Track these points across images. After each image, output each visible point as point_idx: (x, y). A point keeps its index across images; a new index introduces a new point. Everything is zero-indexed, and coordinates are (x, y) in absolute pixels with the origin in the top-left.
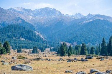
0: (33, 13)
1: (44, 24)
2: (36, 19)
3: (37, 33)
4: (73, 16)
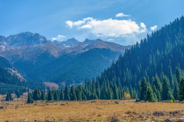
0: (6, 42)
1: (23, 57)
2: (11, 50)
3: (13, 71)
4: (64, 42)
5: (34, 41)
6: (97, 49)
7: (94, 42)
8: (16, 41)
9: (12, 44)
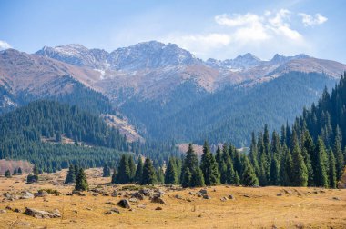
0: (110, 61)
1: (142, 92)
2: (117, 78)
4: (228, 62)
5: (166, 60)
6: (297, 73)
7: (293, 61)
8: (129, 61)
9: (121, 66)
